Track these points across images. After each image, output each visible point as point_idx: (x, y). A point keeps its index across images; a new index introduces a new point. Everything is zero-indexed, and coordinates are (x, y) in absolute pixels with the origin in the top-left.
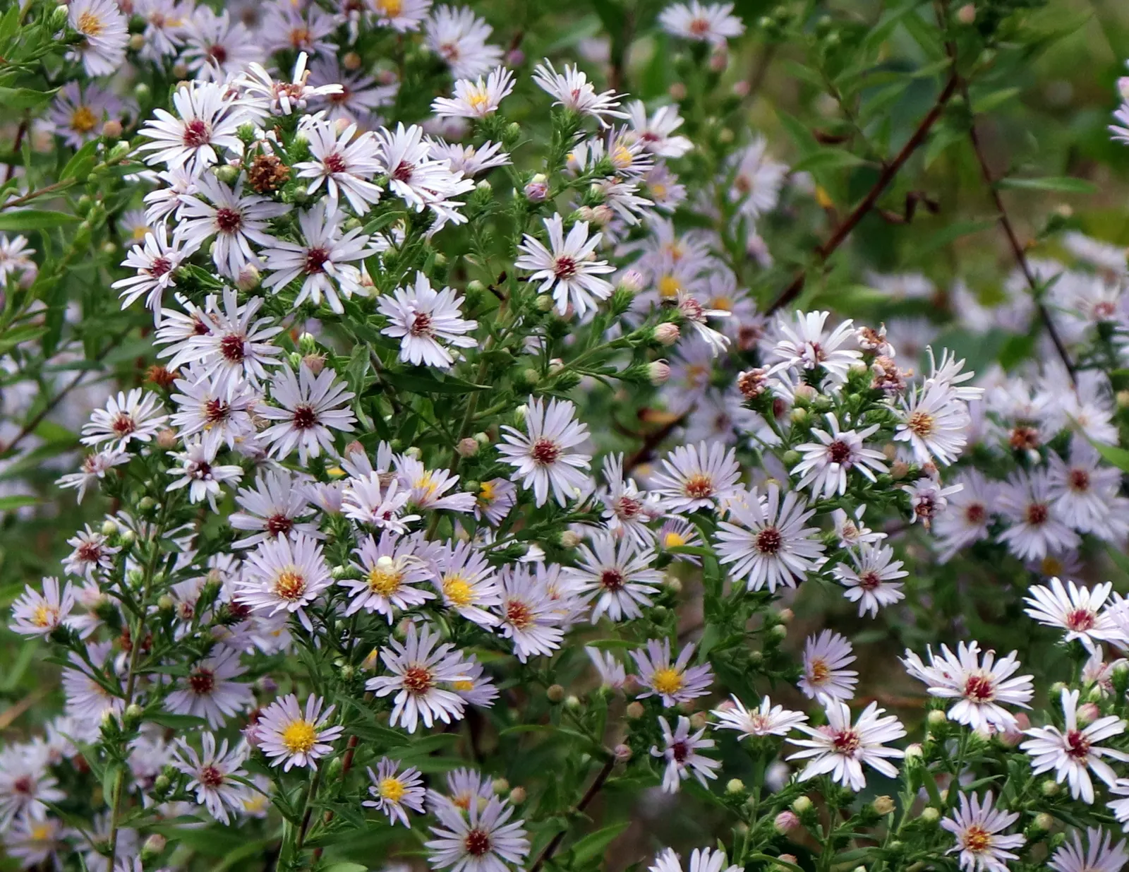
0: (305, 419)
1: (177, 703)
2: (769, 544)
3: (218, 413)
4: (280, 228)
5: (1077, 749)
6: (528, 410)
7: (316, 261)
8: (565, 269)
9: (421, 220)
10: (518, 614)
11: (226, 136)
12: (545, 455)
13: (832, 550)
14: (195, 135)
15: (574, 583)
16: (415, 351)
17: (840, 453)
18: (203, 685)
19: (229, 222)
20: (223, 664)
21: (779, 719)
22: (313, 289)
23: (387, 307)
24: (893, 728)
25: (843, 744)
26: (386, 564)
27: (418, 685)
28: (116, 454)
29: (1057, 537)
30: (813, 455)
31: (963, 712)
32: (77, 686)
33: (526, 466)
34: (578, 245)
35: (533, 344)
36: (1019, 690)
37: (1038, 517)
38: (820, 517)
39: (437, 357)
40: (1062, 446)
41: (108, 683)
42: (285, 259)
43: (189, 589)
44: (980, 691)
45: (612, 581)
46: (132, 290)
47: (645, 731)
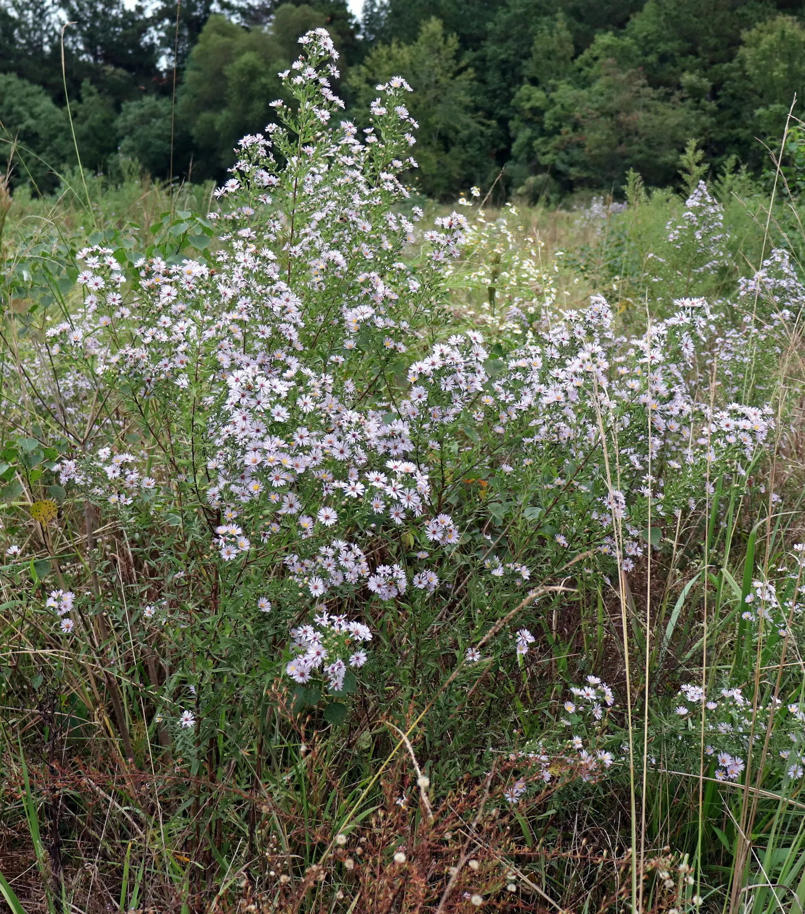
0: (258, 431)
1: (238, 481)
2: (342, 452)
3: (243, 430)
4: (252, 397)
5: (394, 490)
6: (299, 429)
7: (259, 403)
8: (305, 404)
9: (279, 395)
10: (297, 466)
11: (242, 380)
12: (301, 437)
13: (354, 453)
14: (237, 380)
15: (309, 459)
16: (277, 419)
17: (354, 436)
18: (243, 478)
19: (243, 396)
20: (246, 474)
21: (343, 485)
22: (258, 408)
23: (272, 411)
24: (363, 486)
25: (353, 489)
26: (271, 457)
27: (277, 479)
28: (226, 436)
29: (399, 451)
30: (349, 436)
31: (375, 484)
32: (220, 478)
33: (298, 439)
34: (308, 399)
35: (301, 417)
36: (385, 479)
37: (396, 448)
38: (351, 447)
39: (281, 420)
40: (400, 435)
41: (225, 477)
42: (253, 402)
43: (240, 460)
44: (378, 480)
45: (315, 459)
46: (227, 408)
47: (320, 486)
